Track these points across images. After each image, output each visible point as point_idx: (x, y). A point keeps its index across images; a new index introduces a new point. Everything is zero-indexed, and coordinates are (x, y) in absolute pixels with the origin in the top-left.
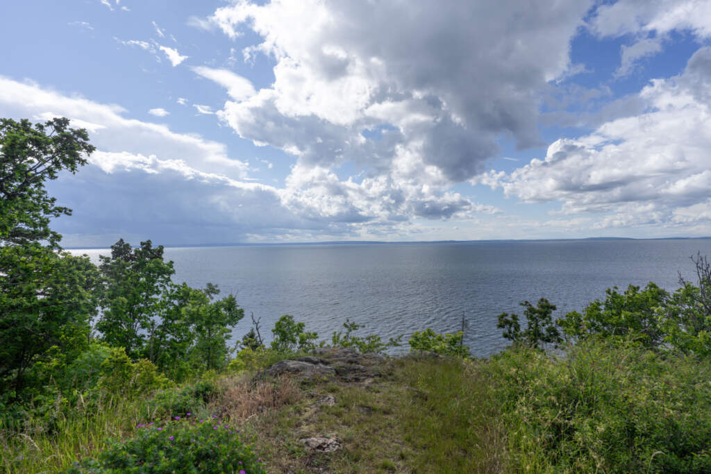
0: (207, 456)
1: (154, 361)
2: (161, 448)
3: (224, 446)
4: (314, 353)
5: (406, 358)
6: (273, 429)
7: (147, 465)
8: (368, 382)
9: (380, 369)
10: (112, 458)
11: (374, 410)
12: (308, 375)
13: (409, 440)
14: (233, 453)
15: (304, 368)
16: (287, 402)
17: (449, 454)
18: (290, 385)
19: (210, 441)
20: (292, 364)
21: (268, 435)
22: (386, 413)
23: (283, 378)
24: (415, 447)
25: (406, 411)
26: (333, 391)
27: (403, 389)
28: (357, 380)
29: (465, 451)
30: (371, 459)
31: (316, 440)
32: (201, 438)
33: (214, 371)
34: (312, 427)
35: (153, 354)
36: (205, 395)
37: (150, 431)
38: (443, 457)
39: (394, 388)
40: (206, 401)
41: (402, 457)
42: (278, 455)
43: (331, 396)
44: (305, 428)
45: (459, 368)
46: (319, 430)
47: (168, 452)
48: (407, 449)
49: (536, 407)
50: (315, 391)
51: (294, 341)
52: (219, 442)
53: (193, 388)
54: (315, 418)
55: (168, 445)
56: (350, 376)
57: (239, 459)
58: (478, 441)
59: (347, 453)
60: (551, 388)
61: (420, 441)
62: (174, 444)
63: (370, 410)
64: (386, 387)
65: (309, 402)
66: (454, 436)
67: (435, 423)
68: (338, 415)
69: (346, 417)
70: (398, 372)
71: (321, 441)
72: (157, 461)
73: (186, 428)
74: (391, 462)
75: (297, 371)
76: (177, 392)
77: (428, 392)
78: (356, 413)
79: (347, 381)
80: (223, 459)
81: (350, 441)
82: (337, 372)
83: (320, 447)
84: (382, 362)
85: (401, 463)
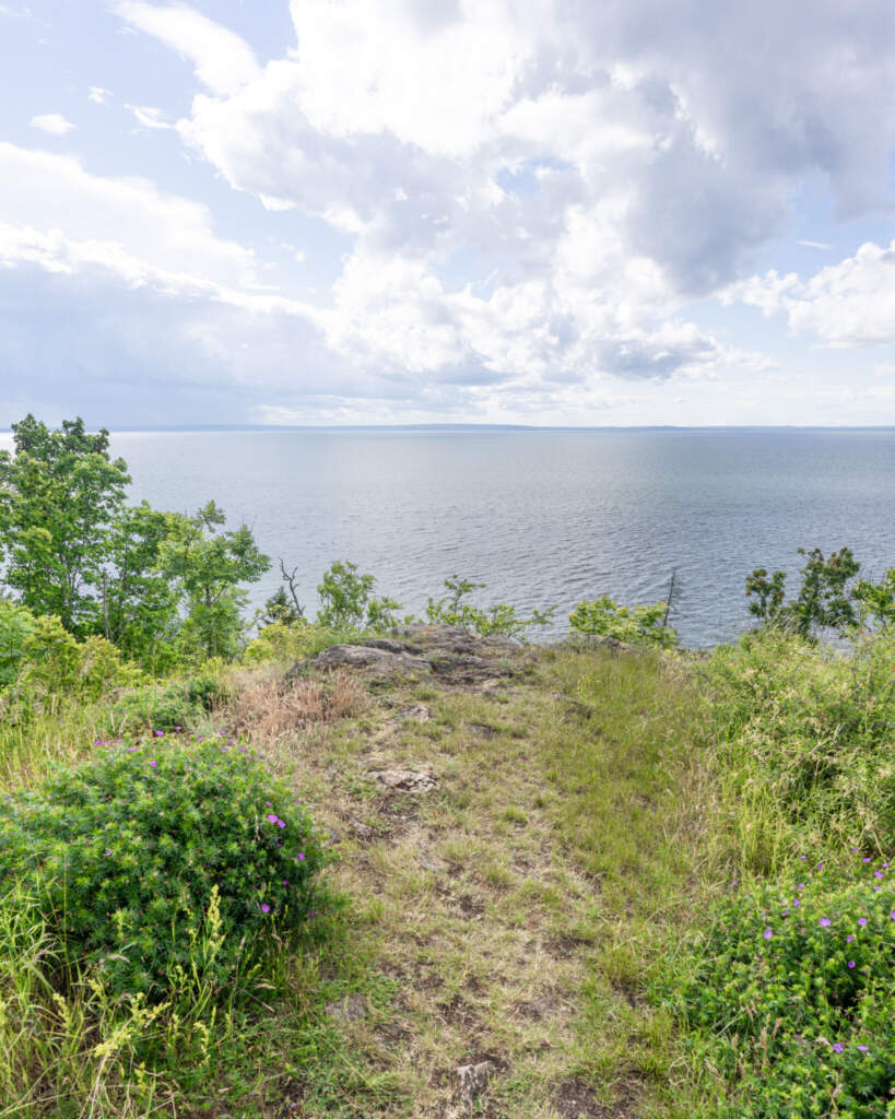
0: (213, 793)
1: (115, 639)
2: (137, 778)
3: (242, 779)
4: (395, 633)
5: (560, 646)
6: (323, 756)
7: (117, 801)
8: (487, 685)
9: (512, 664)
10: (61, 790)
11: (497, 731)
12: (382, 671)
13: (553, 779)
14: (255, 790)
15: (375, 659)
16: (346, 714)
17: (619, 802)
18: (351, 687)
19: (216, 770)
20: (355, 652)
21: (315, 764)
22: (515, 736)
23: (339, 673)
24: (563, 791)
25: (553, 734)
26: (426, 698)
27: (549, 699)
28: (469, 681)
29: (647, 799)
30: (487, 806)
31: (396, 775)
32: (201, 764)
33: (219, 660)
34: (390, 754)
35: (113, 628)
36: (207, 698)
37: (118, 753)
38: (609, 806)
39: (534, 696)
40: (208, 708)
41: (540, 804)
42: (333, 795)
43: (423, 706)
44: (377, 756)
45: (654, 666)
46: (401, 759)
47: (150, 783)
48: (548, 793)
49: (780, 735)
50: (395, 697)
51: (358, 613)
52: (231, 772)
53: (185, 686)
54: (395, 740)
55: (148, 773)
56: (457, 675)
57: (266, 798)
58: (670, 784)
59: (447, 795)
60: (812, 705)
61: (572, 782)
62: (158, 773)
63: (490, 731)
64: (521, 695)
65: (385, 714)
66: (631, 775)
67: (599, 753)
68: (434, 737)
69: (447, 740)
70: (543, 670)
71: (404, 776)
72: (133, 797)
73: (174, 749)
74: (520, 811)
75: (364, 663)
76: (160, 693)
77: (593, 704)
78: (463, 735)
79: (450, 682)
80: (240, 797)
81: (453, 777)
82: (435, 667)
83: (402, 785)
84: (515, 653)
85: (537, 813)
